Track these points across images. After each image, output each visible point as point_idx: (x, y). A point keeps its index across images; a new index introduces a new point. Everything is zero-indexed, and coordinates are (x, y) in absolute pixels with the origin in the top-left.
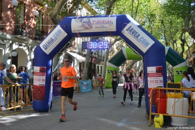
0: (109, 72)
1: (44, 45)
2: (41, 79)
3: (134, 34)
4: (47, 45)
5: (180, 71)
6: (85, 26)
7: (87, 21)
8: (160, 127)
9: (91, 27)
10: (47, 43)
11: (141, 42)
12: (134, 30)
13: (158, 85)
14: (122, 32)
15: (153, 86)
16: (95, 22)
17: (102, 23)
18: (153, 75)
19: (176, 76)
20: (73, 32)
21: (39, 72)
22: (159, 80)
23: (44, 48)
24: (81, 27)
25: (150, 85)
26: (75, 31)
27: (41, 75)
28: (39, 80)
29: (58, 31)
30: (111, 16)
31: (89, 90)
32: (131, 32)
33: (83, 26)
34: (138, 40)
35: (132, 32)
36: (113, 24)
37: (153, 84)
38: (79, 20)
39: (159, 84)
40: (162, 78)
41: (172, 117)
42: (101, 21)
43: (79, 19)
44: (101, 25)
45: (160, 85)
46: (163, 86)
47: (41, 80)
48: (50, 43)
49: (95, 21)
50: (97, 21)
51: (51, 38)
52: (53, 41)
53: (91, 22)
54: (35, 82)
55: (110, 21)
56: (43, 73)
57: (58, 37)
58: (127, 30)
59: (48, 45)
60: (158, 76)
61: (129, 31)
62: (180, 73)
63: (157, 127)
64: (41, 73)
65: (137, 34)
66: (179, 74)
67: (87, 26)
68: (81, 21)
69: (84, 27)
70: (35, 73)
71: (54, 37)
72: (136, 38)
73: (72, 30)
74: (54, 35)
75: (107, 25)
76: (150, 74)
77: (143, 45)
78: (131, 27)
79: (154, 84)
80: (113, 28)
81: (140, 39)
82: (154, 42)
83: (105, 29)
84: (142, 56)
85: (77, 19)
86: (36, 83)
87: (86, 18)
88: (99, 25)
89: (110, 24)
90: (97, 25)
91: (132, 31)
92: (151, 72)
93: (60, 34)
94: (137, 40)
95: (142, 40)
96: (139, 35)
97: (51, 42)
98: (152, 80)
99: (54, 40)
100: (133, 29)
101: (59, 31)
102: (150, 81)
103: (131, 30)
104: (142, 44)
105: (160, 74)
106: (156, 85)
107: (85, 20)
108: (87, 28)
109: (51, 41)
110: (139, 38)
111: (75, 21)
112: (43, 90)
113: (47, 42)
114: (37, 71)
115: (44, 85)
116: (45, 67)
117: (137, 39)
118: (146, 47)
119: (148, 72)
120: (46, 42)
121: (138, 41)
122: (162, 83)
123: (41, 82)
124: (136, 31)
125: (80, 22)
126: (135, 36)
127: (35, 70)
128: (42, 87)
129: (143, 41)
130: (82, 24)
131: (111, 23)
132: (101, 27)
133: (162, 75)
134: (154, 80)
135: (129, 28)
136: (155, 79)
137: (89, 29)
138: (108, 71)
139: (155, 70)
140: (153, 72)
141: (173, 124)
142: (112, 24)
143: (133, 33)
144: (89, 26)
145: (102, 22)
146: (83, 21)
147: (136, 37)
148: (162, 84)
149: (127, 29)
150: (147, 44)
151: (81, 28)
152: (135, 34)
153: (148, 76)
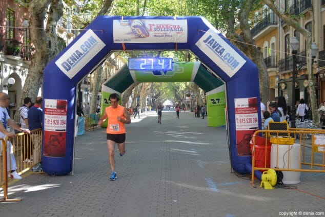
0: (106, 103)
1: (65, 63)
2: (60, 120)
3: (215, 49)
4: (70, 63)
5: (217, 100)
6: (137, 32)
7: (139, 24)
8: (271, 188)
9: (148, 35)
10: (70, 60)
11: (226, 61)
12: (216, 42)
13: (251, 125)
14: (197, 44)
15: (243, 127)
16: (153, 27)
17: (166, 29)
18: (243, 111)
19: (211, 106)
20: (115, 42)
21: (56, 108)
22: (252, 118)
23: (65, 67)
24: (129, 33)
25: (238, 126)
26: (119, 40)
27: (59, 113)
28: (56, 122)
29: (89, 40)
30: (177, 19)
31: (82, 133)
32: (210, 45)
33: (133, 32)
34: (223, 58)
35: (212, 45)
36: (184, 32)
37: (244, 124)
38: (127, 23)
39: (252, 123)
40: (256, 115)
41: (282, 172)
42: (163, 26)
43: (126, 20)
44: (163, 32)
45: (254, 125)
46: (257, 126)
47: (60, 122)
48: (76, 60)
49: (154, 25)
50: (157, 26)
51: (77, 51)
52: (81, 56)
53: (147, 26)
54: (49, 126)
55: (178, 26)
56: (63, 111)
57: (90, 50)
58: (205, 41)
59: (72, 62)
60: (251, 112)
61: (208, 43)
62: (217, 101)
63: (268, 188)
64: (60, 111)
65: (221, 48)
66: (215, 103)
67: (140, 32)
68: (130, 24)
69: (135, 34)
70: (48, 110)
71: (84, 50)
72: (219, 54)
73: (114, 39)
74: (83, 45)
75: (172, 33)
76: (239, 109)
77: (229, 66)
78: (210, 36)
79: (246, 124)
80: (183, 38)
81: (225, 56)
82: (245, 61)
83: (170, 38)
84: (225, 82)
85: (122, 20)
86: (51, 128)
87: (137, 20)
88: (160, 32)
89: (178, 31)
90: (157, 32)
91: (212, 43)
92: (241, 107)
93: (92, 44)
94: (220, 58)
95: (228, 58)
96: (223, 50)
97: (78, 58)
98: (242, 118)
99: (82, 54)
100: (213, 40)
101: (92, 40)
102: (239, 119)
103: (210, 42)
104: (227, 64)
105: (254, 109)
106: (249, 125)
107: (136, 22)
108: (140, 37)
109: (76, 57)
110: (224, 54)
111: (119, 23)
112: (63, 139)
113: (70, 58)
114: (51, 106)
115: (64, 130)
116: (66, 101)
117: (221, 56)
118: (235, 68)
119: (236, 106)
120: (68, 57)
121: (223, 60)
122: (257, 123)
123: (59, 125)
124: (218, 44)
125: (128, 26)
126: (217, 51)
127: (48, 106)
128: (61, 134)
129: (229, 60)
130: (132, 30)
131: (180, 29)
132: (162, 36)
133: (256, 111)
134: (246, 118)
135: (208, 39)
136: (248, 116)
137: (144, 37)
138: (105, 99)
139: (248, 103)
140: (245, 107)
141: (285, 182)
142: (181, 32)
143: (214, 47)
144: (144, 33)
145: (165, 27)
146: (133, 24)
147: (219, 52)
148: (256, 125)
149: (205, 39)
150: (236, 64)
151: (130, 36)
152: (218, 48)
153: (236, 112)
